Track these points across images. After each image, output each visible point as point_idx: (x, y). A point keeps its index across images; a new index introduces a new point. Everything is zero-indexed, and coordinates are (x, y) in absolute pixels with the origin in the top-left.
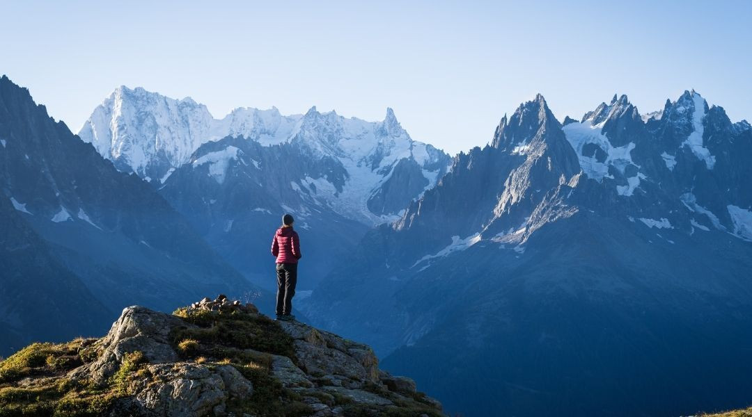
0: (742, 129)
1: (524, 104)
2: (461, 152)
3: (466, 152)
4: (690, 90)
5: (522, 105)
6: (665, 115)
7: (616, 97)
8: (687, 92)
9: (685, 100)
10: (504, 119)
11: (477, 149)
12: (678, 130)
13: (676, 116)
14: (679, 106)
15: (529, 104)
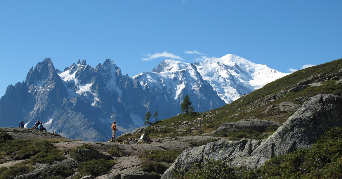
0: (127, 78)
1: (41, 62)
2: (11, 85)
3: (14, 85)
4: (108, 59)
5: (40, 62)
6: (99, 71)
7: (80, 60)
8: (107, 60)
9: (107, 64)
10: (31, 69)
11: (19, 83)
12: (105, 78)
13: (103, 71)
14: (104, 66)
15: (44, 62)
